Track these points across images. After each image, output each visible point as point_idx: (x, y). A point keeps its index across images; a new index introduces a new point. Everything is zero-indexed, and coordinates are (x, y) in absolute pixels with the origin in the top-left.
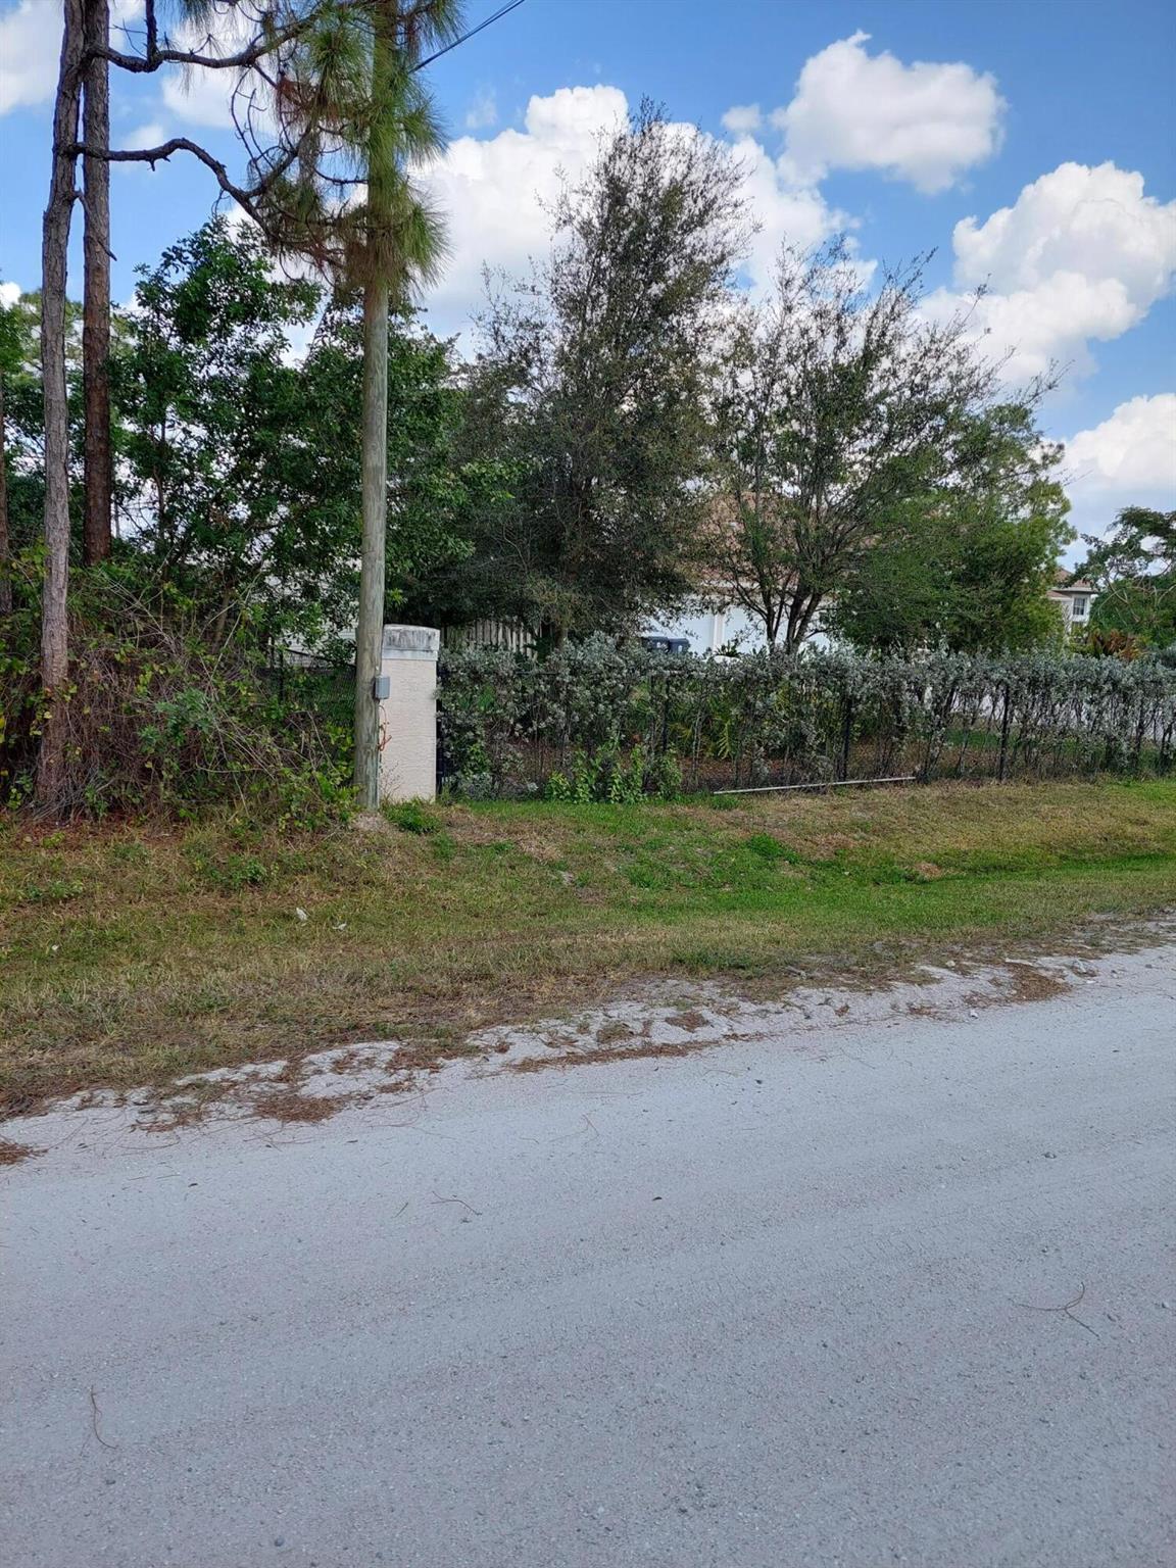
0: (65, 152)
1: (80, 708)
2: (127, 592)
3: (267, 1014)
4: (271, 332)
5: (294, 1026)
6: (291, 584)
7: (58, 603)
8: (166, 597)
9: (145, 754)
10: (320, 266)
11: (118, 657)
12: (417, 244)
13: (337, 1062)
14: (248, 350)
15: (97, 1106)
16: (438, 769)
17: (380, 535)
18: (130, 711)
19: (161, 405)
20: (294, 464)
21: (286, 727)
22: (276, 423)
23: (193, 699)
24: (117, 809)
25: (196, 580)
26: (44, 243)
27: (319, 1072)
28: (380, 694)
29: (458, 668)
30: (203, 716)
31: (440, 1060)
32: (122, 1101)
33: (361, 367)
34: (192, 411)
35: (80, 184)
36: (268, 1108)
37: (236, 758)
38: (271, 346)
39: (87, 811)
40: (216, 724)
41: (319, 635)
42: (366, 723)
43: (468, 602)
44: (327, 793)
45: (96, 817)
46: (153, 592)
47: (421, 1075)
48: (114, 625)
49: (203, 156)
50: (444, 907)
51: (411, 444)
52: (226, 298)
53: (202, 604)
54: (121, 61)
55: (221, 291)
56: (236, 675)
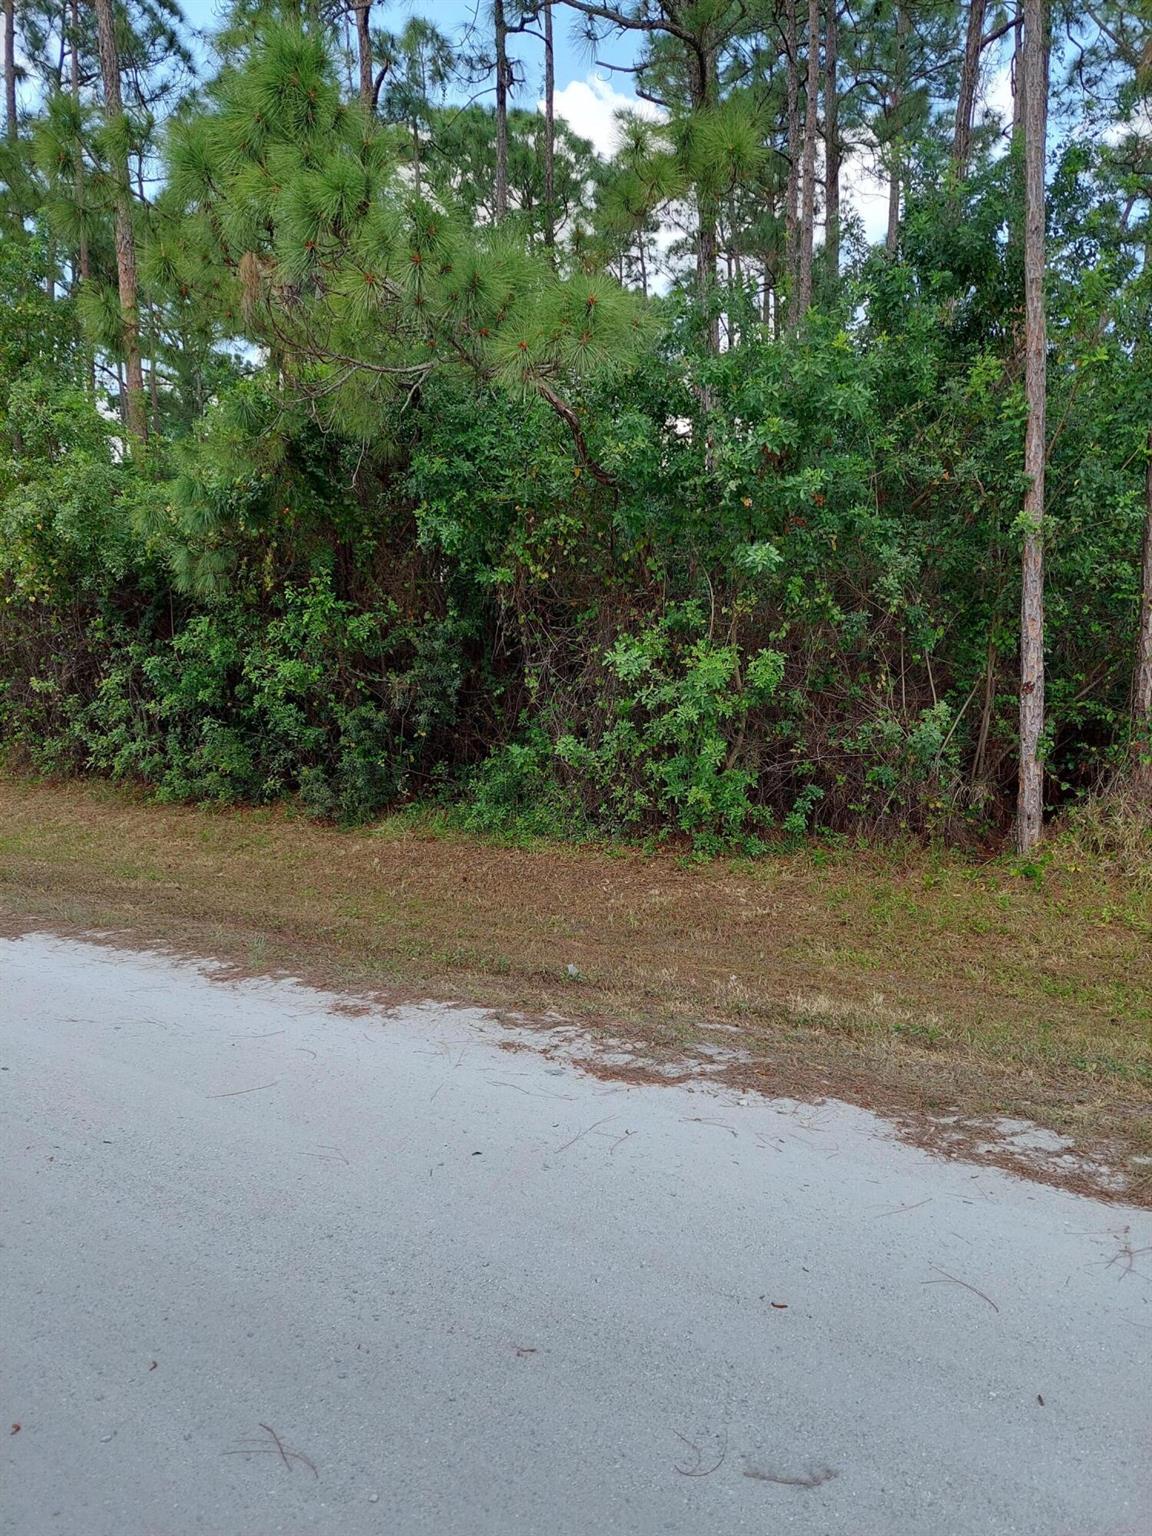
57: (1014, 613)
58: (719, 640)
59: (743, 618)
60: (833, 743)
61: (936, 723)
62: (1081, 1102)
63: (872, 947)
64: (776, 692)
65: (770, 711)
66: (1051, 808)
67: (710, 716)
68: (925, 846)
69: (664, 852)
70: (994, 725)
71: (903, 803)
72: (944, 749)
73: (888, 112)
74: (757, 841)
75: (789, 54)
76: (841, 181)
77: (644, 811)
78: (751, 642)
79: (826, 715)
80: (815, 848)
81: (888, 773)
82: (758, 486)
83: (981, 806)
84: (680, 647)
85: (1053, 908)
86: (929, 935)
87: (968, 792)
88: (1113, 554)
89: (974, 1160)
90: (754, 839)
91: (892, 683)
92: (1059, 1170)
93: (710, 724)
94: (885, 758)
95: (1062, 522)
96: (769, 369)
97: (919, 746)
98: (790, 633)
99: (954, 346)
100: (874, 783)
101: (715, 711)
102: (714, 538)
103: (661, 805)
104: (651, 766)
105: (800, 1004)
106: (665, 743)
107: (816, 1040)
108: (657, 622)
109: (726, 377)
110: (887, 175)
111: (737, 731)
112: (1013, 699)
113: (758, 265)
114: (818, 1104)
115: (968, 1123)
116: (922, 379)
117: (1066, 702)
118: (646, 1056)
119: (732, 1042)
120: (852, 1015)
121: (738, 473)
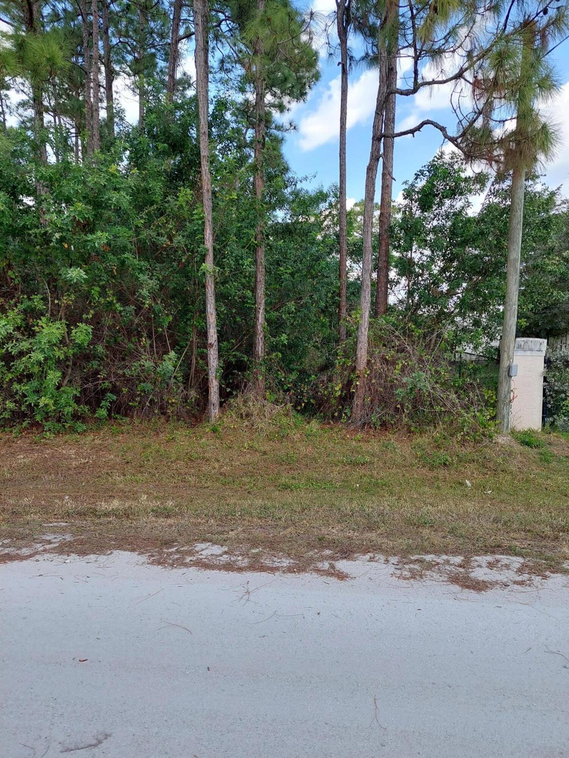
0: (377, 139)
1: (371, 380)
2: (392, 328)
3: (452, 531)
4: (463, 201)
5: (467, 540)
6: (468, 320)
7: (364, 334)
8: (409, 330)
9: (397, 401)
10: (491, 165)
11: (387, 357)
12: (543, 143)
13: (490, 563)
14: (452, 211)
15: (376, 561)
16: (543, 414)
17: (515, 293)
18: (391, 381)
19: (411, 243)
20: (472, 262)
21: (461, 390)
22: (465, 243)
23: (419, 376)
24: (384, 425)
25: (422, 321)
26: (367, 179)
27: (480, 566)
28: (512, 374)
29: (557, 359)
30: (424, 384)
31: (547, 573)
32: (387, 561)
33: (508, 210)
34: (424, 243)
35: (382, 152)
36: (455, 579)
37: (438, 404)
38: (463, 208)
39: (372, 426)
40: (429, 388)
41: (481, 344)
42: (503, 389)
43: (563, 324)
44: (482, 423)
45: (376, 428)
46: (403, 328)
47: (537, 579)
48: (386, 343)
49: (436, 126)
50: (546, 489)
51: (534, 245)
52: (443, 189)
53: (425, 332)
54: (402, 93)
55: (440, 186)
56: (439, 364)
57: (203, 311)
58: (54, 318)
59: (68, 307)
60: (120, 372)
61: (170, 361)
62: (232, 530)
63: (141, 473)
64: (88, 346)
65: (84, 356)
66: (223, 400)
67: (51, 358)
68: (167, 421)
69: (26, 434)
70: (197, 363)
71: (156, 401)
72: (175, 374)
73: (136, 60)
74: (81, 425)
75: (82, 17)
76: (114, 89)
77: (13, 412)
78: (73, 320)
79: (116, 358)
80: (112, 425)
81: (148, 386)
82: (72, 237)
83: (193, 400)
84: (31, 320)
85: (225, 445)
86: (170, 463)
87: (187, 394)
88: (244, 287)
89: (184, 566)
90: (79, 424)
91: (149, 342)
92: (221, 562)
93: (51, 362)
94: (147, 379)
95: (221, 270)
96: (75, 177)
97: (162, 373)
98: (94, 316)
99: (171, 181)
100: (142, 391)
101: (54, 355)
102: (49, 263)
103: (23, 408)
104: (16, 386)
105: (103, 506)
106: (25, 373)
107: (110, 522)
108: (16, 306)
109: (51, 178)
110: (138, 91)
111: (67, 367)
112: (205, 350)
113: (71, 122)
114: (109, 555)
115: (182, 549)
116: (156, 194)
117: (228, 352)
118: (10, 546)
119: (63, 530)
120: (130, 507)
121: (61, 230)
